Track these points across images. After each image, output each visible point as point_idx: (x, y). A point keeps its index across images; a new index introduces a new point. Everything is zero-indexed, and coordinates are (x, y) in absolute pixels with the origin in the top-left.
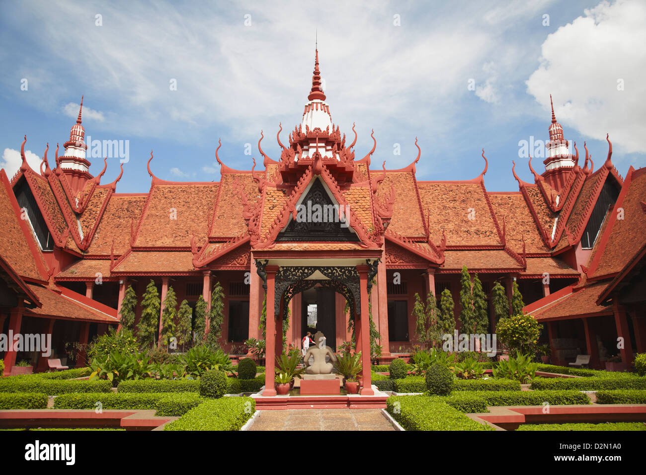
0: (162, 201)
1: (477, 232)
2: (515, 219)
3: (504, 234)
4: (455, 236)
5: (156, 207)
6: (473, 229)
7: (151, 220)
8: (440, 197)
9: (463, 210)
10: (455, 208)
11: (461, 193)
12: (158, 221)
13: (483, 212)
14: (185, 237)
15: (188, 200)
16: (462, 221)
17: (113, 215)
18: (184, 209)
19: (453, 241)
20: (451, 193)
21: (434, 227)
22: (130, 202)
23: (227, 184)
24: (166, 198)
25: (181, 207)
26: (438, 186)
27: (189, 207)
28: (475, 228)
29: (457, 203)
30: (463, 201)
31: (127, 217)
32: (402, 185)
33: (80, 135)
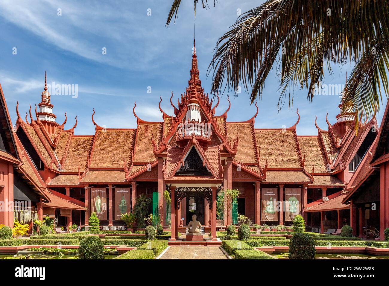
0: (104, 140)
1: (288, 160)
2: (312, 153)
3: (304, 161)
4: (275, 162)
5: (99, 144)
6: (286, 158)
7: (98, 152)
8: (268, 139)
9: (281, 147)
10: (276, 146)
11: (281, 136)
12: (102, 152)
13: (293, 148)
14: (119, 162)
15: (119, 140)
16: (280, 153)
17: (75, 148)
18: (116, 145)
19: (273, 166)
20: (275, 136)
21: (262, 157)
22: (84, 141)
23: (141, 130)
24: (105, 138)
25: (115, 144)
26: (268, 132)
27: (119, 144)
28: (287, 158)
29: (278, 143)
30: (282, 141)
31: (83, 150)
32: (246, 131)
33: (48, 98)
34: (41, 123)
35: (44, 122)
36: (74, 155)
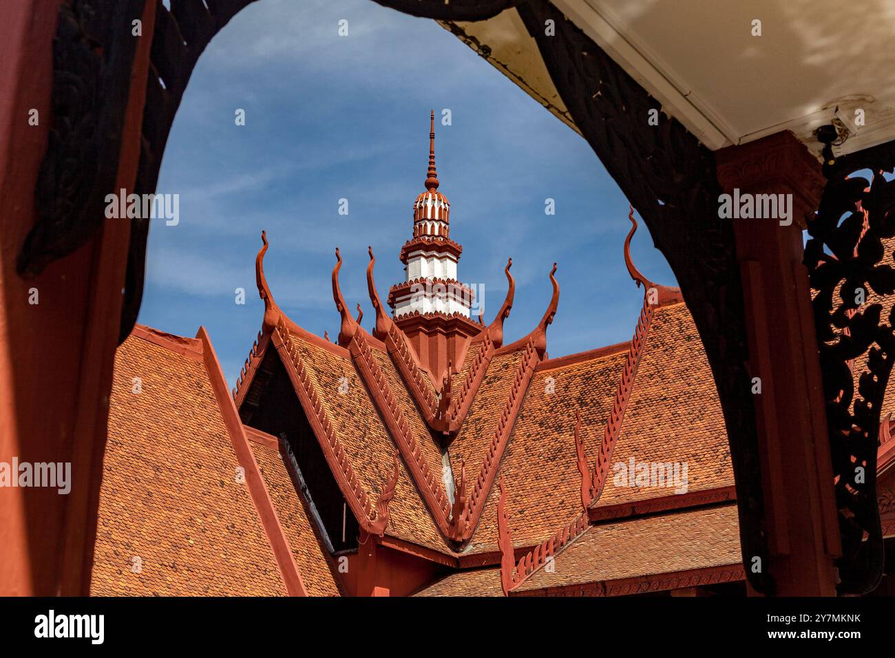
33: (437, 217)
34: (392, 329)
35: (410, 325)
36: (535, 459)
